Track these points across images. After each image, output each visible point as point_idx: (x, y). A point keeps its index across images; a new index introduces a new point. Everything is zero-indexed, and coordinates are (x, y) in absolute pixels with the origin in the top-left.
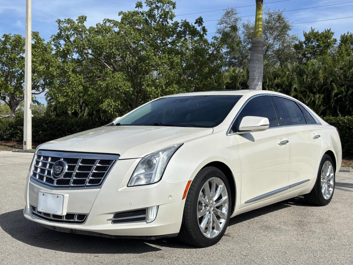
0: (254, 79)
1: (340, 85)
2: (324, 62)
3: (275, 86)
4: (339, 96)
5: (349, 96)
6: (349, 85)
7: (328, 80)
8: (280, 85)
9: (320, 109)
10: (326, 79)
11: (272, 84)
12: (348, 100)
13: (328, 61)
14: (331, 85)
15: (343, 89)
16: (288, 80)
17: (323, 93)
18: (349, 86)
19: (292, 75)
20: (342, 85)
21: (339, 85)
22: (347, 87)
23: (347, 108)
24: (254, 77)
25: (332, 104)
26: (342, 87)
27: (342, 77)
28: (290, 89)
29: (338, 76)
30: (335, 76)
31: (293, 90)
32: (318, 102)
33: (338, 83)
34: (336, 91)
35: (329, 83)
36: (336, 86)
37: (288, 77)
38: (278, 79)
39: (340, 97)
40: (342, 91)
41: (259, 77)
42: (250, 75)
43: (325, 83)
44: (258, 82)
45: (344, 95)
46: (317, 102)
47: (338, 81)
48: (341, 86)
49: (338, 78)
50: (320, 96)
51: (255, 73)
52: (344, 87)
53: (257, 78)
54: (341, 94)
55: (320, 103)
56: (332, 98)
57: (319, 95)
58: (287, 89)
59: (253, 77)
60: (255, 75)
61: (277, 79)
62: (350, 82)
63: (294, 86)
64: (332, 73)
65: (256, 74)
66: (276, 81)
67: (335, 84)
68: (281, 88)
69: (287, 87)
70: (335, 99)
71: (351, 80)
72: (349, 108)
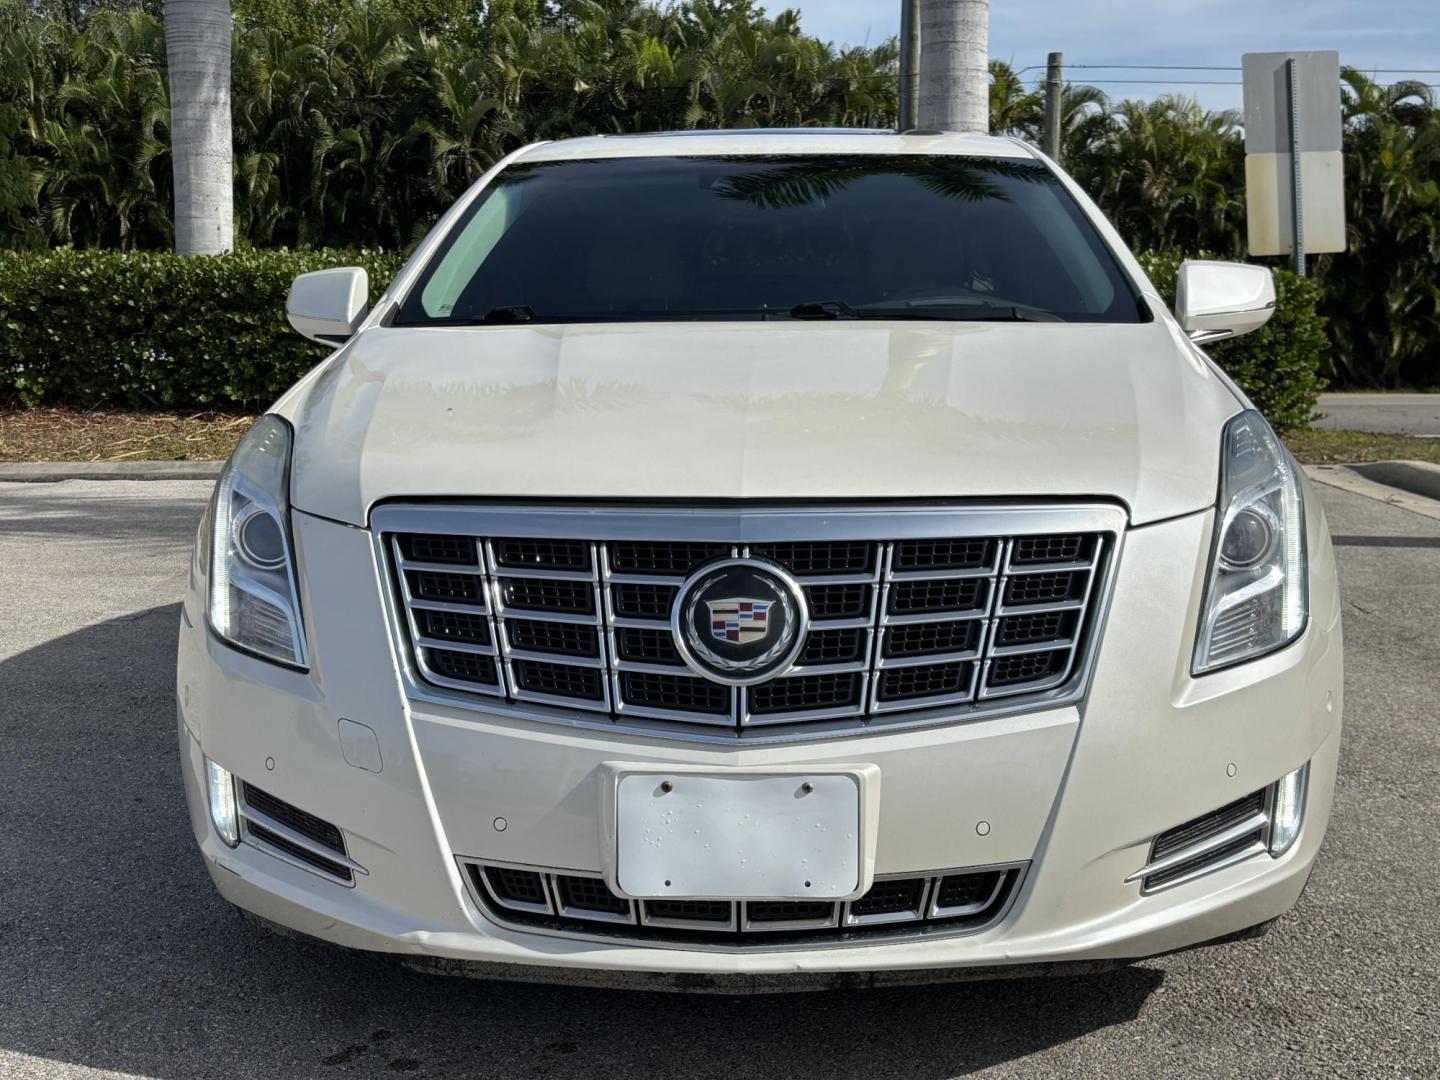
0: (198, 77)
1: (345, 119)
2: (262, 16)
3: (65, 111)
4: (342, 165)
5: (383, 166)
6: (379, 119)
7: (296, 97)
8: (87, 107)
9: (268, 217)
10: (284, 90)
11: (52, 102)
12: (382, 183)
13: (276, 13)
14: (307, 114)
15: (356, 135)
16: (120, 88)
17: (275, 147)
18: (378, 124)
19: (133, 67)
20: (353, 120)
21: (340, 116)
22: (372, 127)
23: (381, 212)
24: (198, 68)
25: (318, 198)
26: (355, 128)
27: (349, 84)
28: (139, 127)
29: (331, 78)
30: (322, 81)
31: (148, 130)
32: (259, 186)
33: (335, 111)
34: (329, 143)
35: (301, 108)
36: (330, 120)
37: (118, 74)
38: (71, 76)
39: (348, 167)
40: (356, 145)
41: (218, 65)
42: (174, 55)
43: (283, 109)
44: (218, 88)
45: (362, 159)
46: (252, 185)
47: (333, 99)
48: (347, 125)
49: (335, 88)
50: (262, 162)
51: (199, 50)
52: (359, 128)
53: (211, 69)
54: (351, 157)
55: (266, 188)
56: (316, 173)
57: (258, 156)
58: (121, 126)
59: (189, 68)
60: (200, 58)
61: (67, 79)
62: (383, 106)
63: (154, 118)
64: (305, 68)
65: (206, 53)
66: (67, 89)
67: (324, 114)
68: (90, 119)
69: (119, 120)
70: (327, 174)
71: (387, 100)
72: (386, 216)
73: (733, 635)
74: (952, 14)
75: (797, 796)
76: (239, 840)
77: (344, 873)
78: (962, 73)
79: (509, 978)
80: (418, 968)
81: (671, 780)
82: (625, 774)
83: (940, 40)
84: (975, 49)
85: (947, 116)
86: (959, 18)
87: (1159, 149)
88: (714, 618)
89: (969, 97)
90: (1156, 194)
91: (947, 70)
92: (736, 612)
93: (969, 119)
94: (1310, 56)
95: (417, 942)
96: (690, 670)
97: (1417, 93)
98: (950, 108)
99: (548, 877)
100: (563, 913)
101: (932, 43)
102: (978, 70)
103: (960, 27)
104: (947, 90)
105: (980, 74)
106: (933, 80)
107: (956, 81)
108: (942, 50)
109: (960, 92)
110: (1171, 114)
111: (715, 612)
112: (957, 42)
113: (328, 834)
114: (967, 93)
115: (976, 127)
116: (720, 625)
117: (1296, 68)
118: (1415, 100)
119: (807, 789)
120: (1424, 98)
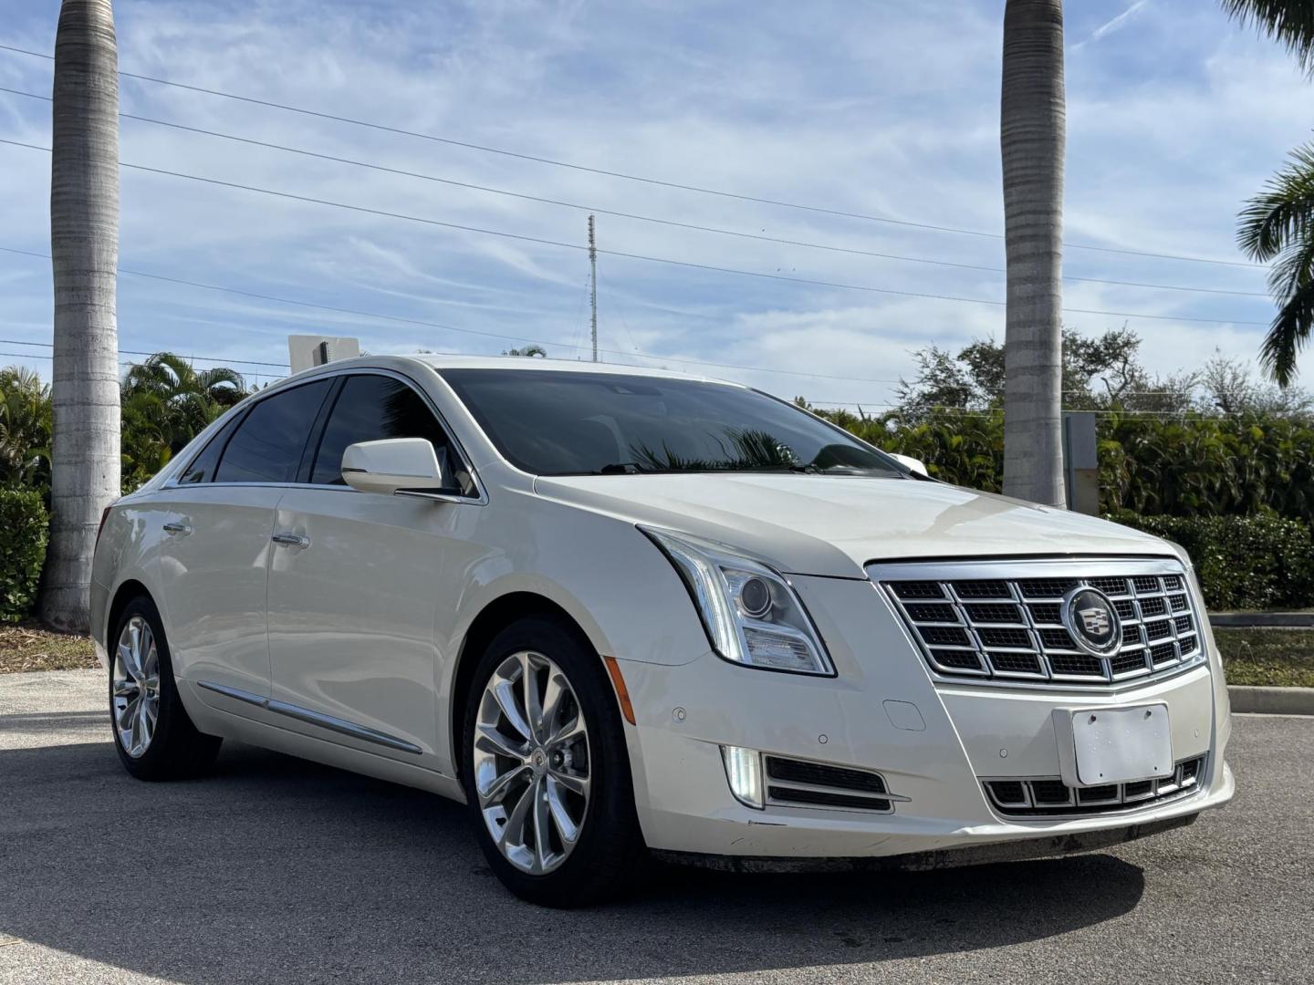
73: (1096, 629)
74: (90, 281)
75: (1145, 718)
76: (764, 805)
77: (884, 805)
78: (99, 332)
79: (972, 864)
80: (913, 868)
81: (1095, 714)
82: (1075, 712)
83: (78, 302)
84: (108, 312)
85: (87, 367)
86: (96, 285)
87: (11, 414)
88: (1086, 620)
89: (106, 352)
90: (12, 454)
91: (86, 328)
92: (1094, 616)
93: (107, 371)
94: (338, 340)
95: (967, 835)
96: (1081, 650)
97: (230, 379)
98: (89, 360)
99: (1026, 783)
100: (1037, 806)
101: (70, 304)
102: (111, 330)
103: (97, 292)
104: (87, 345)
105: (113, 333)
106: (71, 335)
107: (94, 337)
108: (81, 310)
109: (97, 347)
110: (16, 383)
111: (1086, 617)
112: (94, 305)
113: (871, 781)
114: (104, 348)
115: (112, 377)
116: (1090, 624)
117: (329, 348)
118: (228, 384)
119: (1149, 714)
120: (236, 384)
